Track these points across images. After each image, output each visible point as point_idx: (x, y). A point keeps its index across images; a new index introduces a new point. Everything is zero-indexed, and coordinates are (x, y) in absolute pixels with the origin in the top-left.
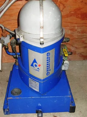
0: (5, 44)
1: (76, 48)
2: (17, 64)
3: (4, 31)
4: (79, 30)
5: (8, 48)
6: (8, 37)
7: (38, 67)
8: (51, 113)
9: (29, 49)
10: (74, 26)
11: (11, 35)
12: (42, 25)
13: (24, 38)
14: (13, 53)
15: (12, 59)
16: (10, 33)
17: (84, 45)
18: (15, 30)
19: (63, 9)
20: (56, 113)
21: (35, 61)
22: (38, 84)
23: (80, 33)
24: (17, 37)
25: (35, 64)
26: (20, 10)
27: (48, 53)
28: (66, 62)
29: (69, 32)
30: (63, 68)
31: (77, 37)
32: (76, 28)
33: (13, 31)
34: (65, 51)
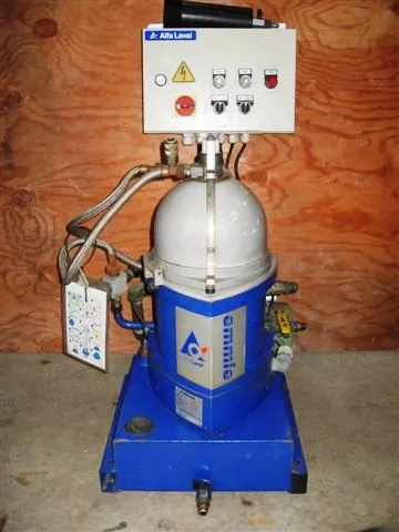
0: (113, 297)
1: (322, 313)
2: (145, 351)
3: (111, 259)
4: (330, 261)
5: (121, 307)
6: (123, 277)
7: (200, 354)
8: (237, 493)
9: (177, 308)
10: (315, 251)
11: (131, 273)
12: (211, 245)
13: (164, 276)
14: (134, 322)
15: (131, 343)
16: (130, 266)
17: (347, 306)
18: (142, 258)
19: (281, 201)
20: (252, 493)
21: (192, 339)
22: (199, 402)
23: (332, 270)
24: (148, 274)
25: (192, 346)
26: (157, 202)
27: (226, 318)
28: (285, 349)
29: (301, 267)
30: (275, 366)
31: (323, 282)
32: (321, 255)
33: (138, 262)
34: (283, 320)
